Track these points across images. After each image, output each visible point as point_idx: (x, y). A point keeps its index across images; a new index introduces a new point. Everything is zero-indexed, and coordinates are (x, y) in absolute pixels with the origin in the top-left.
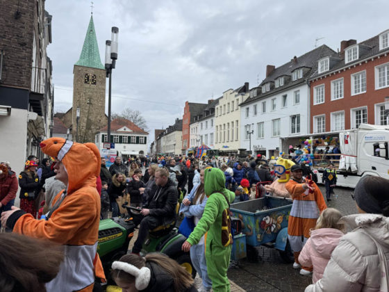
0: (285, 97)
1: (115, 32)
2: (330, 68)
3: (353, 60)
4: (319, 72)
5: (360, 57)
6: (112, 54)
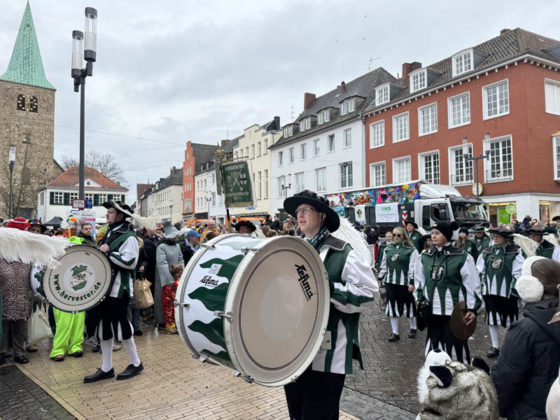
0: (332, 137)
1: (92, 17)
2: (391, 99)
3: (419, 89)
4: (377, 104)
5: (428, 85)
6: (86, 52)
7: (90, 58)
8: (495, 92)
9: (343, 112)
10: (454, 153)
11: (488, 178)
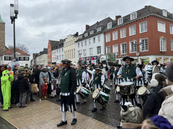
0: (94, 39)
2: (112, 27)
3: (121, 24)
4: (108, 28)
5: (123, 23)
6: (15, 11)
7: (16, 13)
8: (143, 25)
9: (98, 31)
10: (131, 43)
11: (141, 51)
